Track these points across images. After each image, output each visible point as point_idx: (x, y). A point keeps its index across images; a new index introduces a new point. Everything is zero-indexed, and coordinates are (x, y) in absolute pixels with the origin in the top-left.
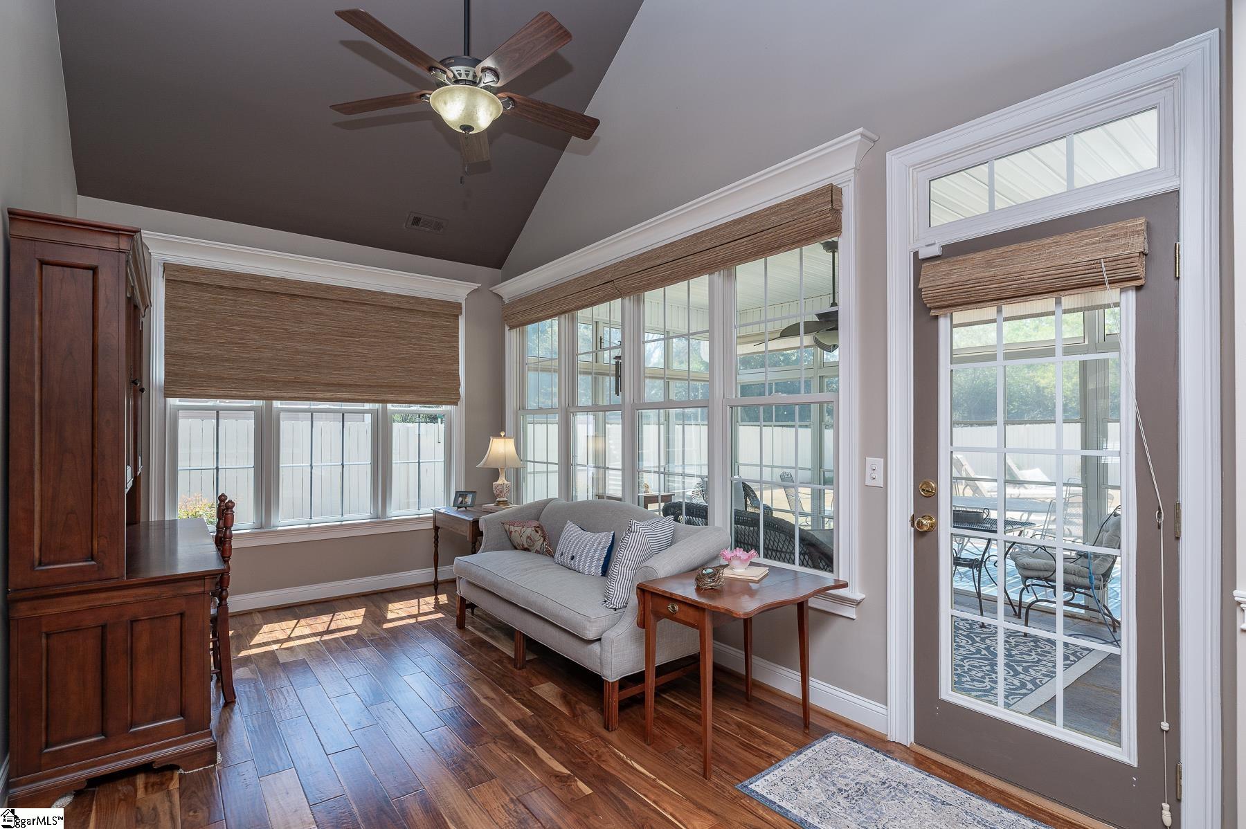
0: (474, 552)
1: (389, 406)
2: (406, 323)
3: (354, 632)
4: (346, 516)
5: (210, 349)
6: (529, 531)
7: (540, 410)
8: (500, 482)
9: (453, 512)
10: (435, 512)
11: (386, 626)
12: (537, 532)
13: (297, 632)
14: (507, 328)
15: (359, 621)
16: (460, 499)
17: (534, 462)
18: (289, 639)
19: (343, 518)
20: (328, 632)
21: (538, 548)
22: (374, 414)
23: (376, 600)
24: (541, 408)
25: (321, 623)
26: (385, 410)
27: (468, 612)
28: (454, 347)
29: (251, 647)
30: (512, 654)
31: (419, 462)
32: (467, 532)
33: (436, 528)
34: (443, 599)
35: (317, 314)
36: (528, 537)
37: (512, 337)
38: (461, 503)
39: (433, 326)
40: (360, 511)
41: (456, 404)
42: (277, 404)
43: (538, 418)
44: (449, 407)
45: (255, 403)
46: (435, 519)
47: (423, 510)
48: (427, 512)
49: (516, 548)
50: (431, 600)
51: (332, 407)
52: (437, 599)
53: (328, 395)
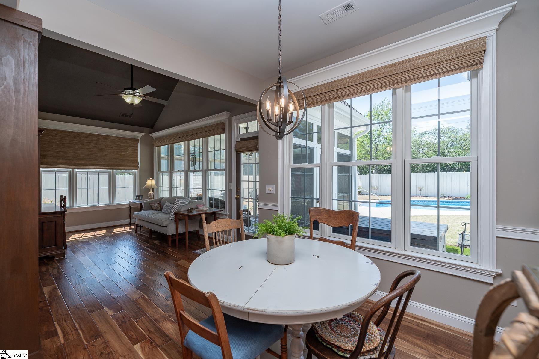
0: (141, 211)
1: (114, 170)
2: (120, 145)
3: (103, 235)
4: (100, 204)
5: (53, 153)
6: (156, 205)
7: (164, 172)
8: (150, 192)
9: (135, 201)
10: (130, 202)
11: (113, 233)
12: (158, 205)
13: (84, 236)
14: (154, 147)
15: (105, 233)
16: (138, 198)
17: (163, 187)
18: (82, 237)
19: (99, 204)
20: (94, 235)
21: (159, 210)
22: (109, 173)
23: (110, 228)
24: (164, 171)
25: (92, 233)
26: (113, 171)
27: (139, 228)
28: (136, 152)
29: (69, 239)
30: (149, 236)
31: (125, 187)
32: (139, 206)
33: (130, 207)
34: (132, 227)
35: (90, 142)
36: (156, 207)
37: (156, 149)
38: (138, 199)
39: (129, 146)
40: (105, 201)
41: (137, 170)
42: (76, 170)
43: (164, 174)
44: (135, 171)
45: (68, 169)
46: (130, 204)
47: (126, 202)
48: (127, 202)
49: (153, 210)
50: (129, 228)
51: (95, 171)
52: (130, 227)
53: (93, 167)
